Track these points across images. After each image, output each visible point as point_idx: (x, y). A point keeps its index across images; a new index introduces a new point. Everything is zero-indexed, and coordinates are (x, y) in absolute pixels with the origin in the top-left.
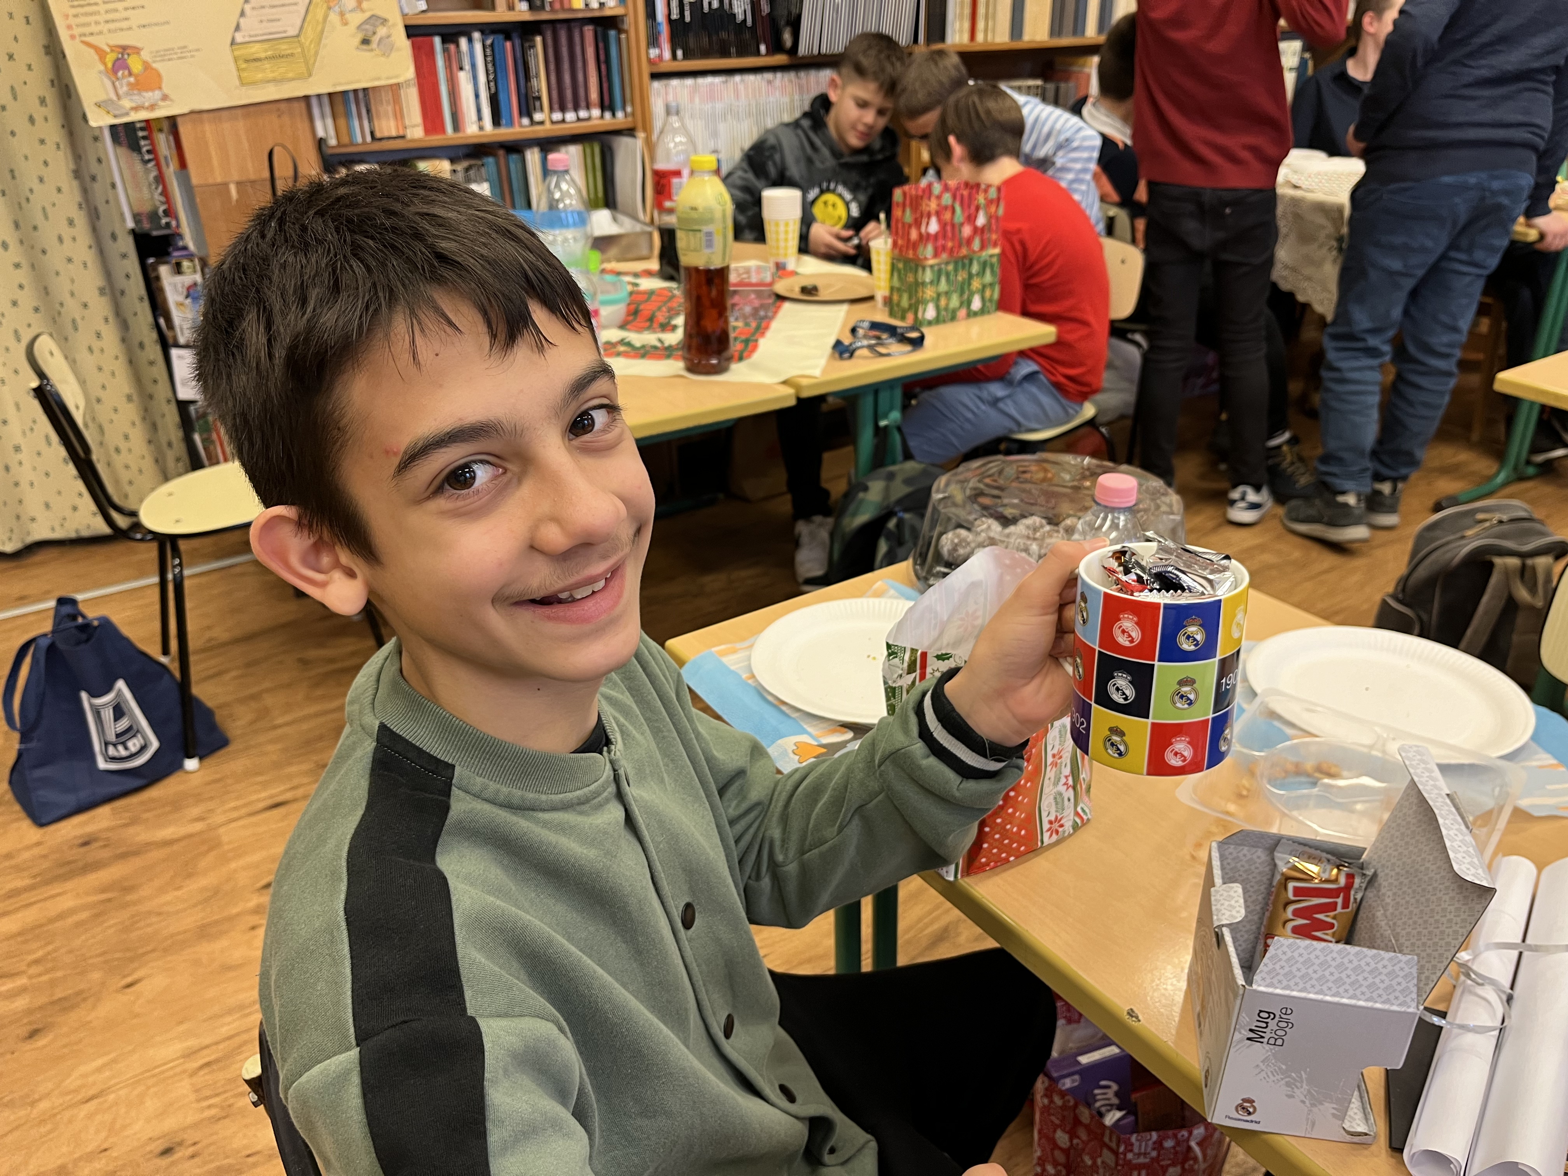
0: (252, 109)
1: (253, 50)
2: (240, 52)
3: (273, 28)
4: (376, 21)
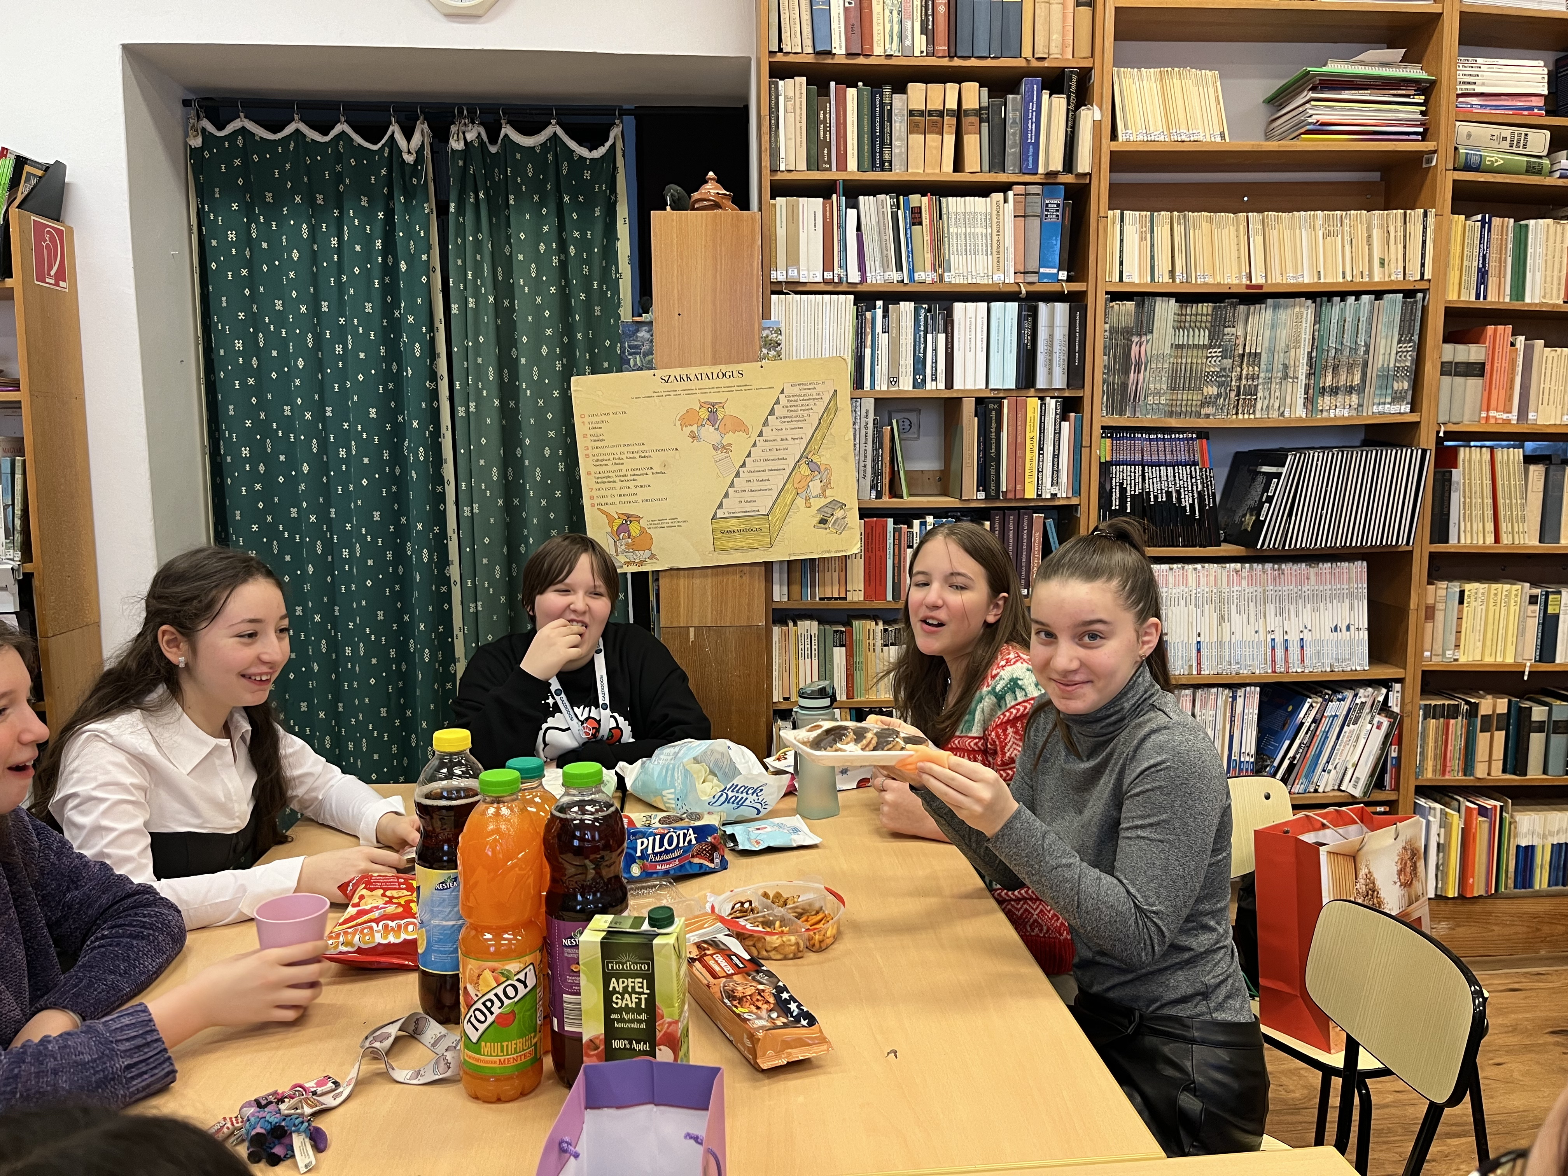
0: (720, 570)
1: (729, 524)
2: (718, 525)
3: (748, 507)
4: (835, 505)
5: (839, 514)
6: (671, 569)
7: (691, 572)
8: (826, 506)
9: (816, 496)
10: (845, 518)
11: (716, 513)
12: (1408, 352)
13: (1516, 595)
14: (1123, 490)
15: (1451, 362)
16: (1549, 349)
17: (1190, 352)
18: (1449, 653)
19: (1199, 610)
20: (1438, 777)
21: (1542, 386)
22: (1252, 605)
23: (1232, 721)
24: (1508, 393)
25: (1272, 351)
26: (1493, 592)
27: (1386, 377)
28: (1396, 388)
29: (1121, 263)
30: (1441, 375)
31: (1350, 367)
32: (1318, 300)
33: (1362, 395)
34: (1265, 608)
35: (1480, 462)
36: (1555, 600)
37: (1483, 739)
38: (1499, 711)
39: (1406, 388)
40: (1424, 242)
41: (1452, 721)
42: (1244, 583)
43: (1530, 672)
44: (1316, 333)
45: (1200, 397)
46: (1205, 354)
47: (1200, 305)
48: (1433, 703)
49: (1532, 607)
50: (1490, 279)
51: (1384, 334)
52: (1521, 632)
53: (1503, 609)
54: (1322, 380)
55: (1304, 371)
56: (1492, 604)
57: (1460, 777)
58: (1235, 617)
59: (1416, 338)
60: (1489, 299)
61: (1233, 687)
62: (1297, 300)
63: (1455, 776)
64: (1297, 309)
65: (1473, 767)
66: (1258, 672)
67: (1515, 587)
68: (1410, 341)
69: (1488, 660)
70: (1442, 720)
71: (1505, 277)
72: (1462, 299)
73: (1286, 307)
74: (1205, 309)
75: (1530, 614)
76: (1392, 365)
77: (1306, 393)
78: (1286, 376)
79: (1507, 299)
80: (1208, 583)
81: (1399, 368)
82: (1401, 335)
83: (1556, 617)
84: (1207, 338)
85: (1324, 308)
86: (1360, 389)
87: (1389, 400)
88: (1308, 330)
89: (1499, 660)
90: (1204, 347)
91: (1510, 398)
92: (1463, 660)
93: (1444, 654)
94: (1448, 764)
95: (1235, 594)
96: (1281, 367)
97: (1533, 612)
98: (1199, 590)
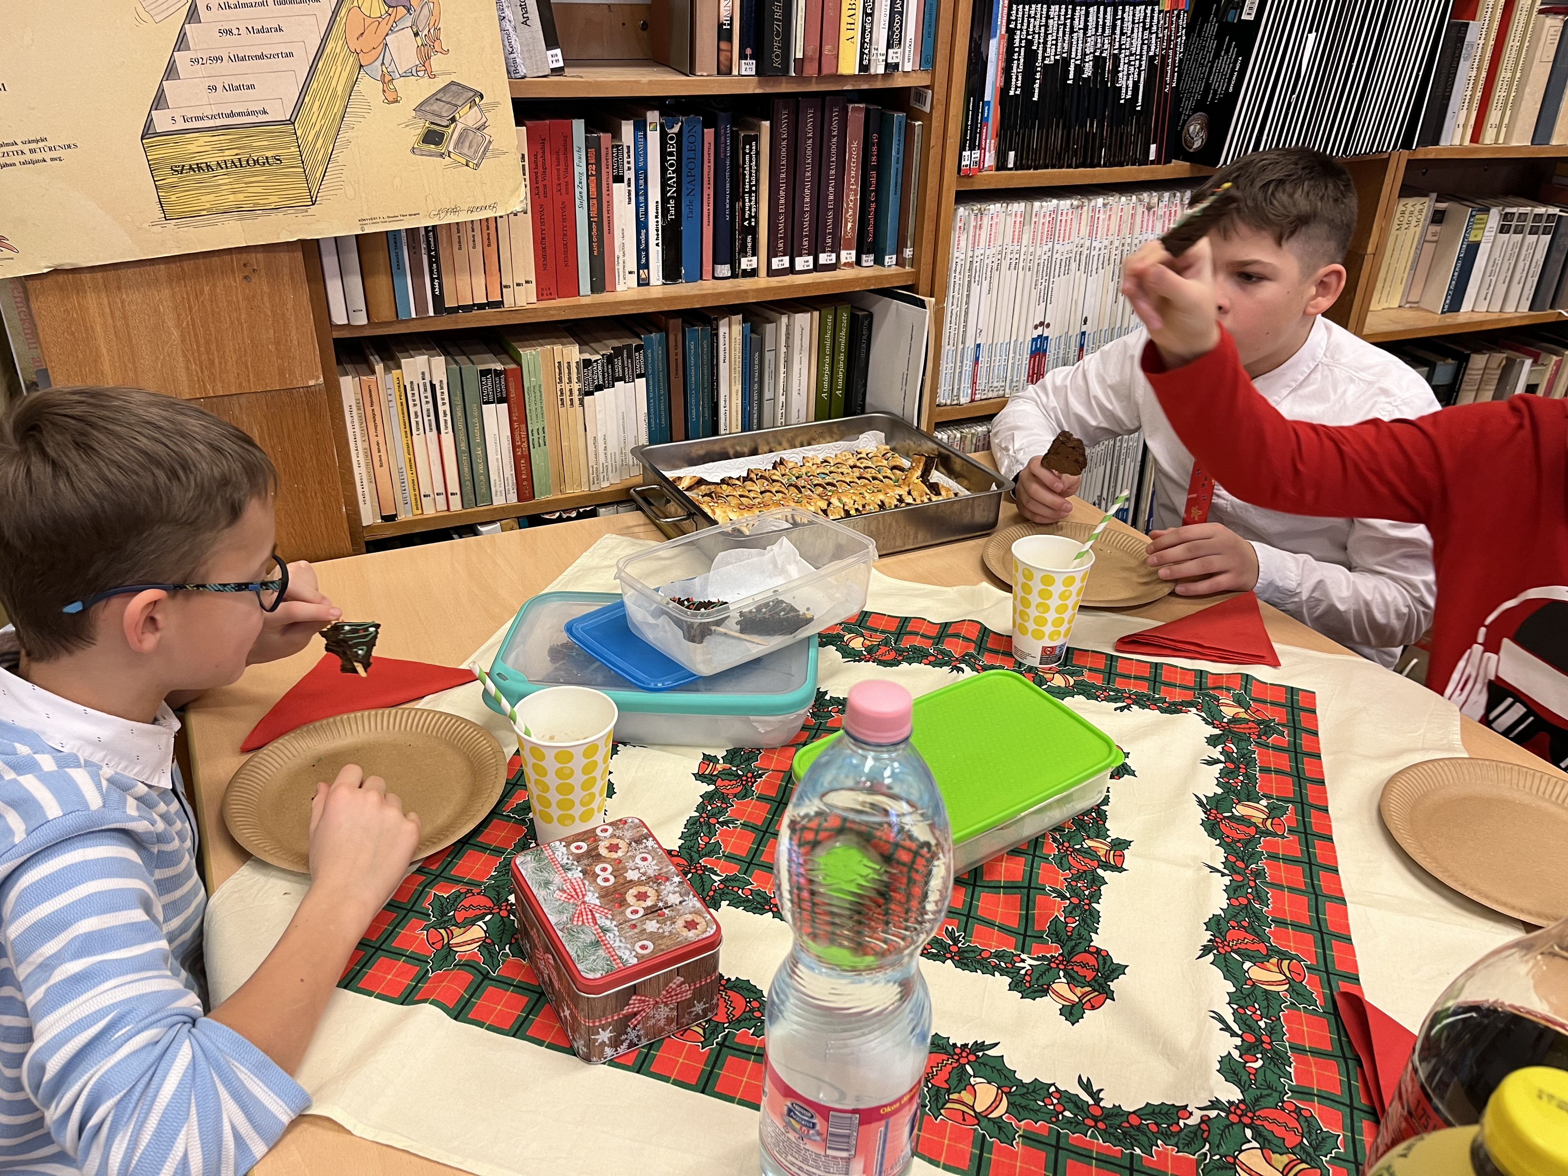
0: (188, 264)
1: (193, 148)
2: (163, 152)
3: (237, 102)
4: (457, 95)
5: (468, 117)
6: (56, 272)
7: (111, 274)
8: (435, 97)
9: (408, 74)
10: (483, 127)
11: (149, 122)
13: (1418, 213)
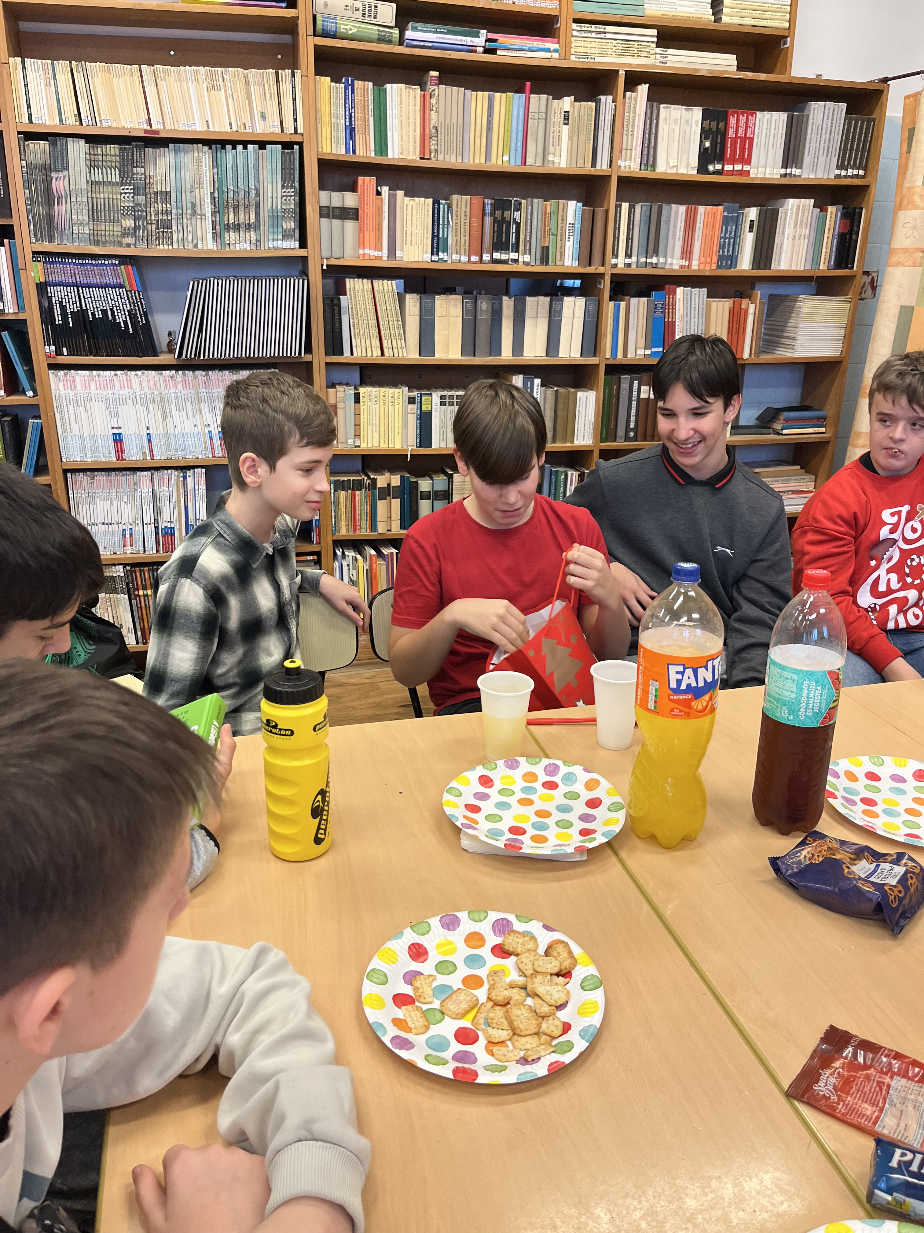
12: (291, 196)
13: (398, 397)
14: (63, 308)
15: (329, 207)
16: (409, 198)
17: (106, 188)
18: (350, 441)
19: (145, 408)
20: (350, 533)
21: (405, 229)
22: (189, 404)
23: (185, 496)
24: (377, 235)
25: (179, 190)
26: (382, 394)
27: (276, 218)
28: (284, 227)
29: (29, 106)
30: (321, 217)
31: (247, 207)
32: (214, 146)
33: (258, 232)
34: (200, 407)
35: (363, 291)
36: (427, 400)
37: (381, 505)
38: (393, 484)
39: (293, 227)
40: (294, 100)
41: (358, 493)
42: (180, 386)
43: (411, 455)
44: (216, 176)
45: (119, 229)
46: (118, 190)
47: (108, 146)
48: (341, 479)
49: (411, 406)
50: (357, 136)
51: (270, 180)
52: (405, 425)
53: (390, 407)
54: (226, 218)
55: (210, 209)
56: (382, 404)
57: (368, 533)
58: (175, 413)
59: (297, 184)
60: (357, 153)
61: (184, 468)
62: (195, 145)
63: (364, 533)
64: (196, 154)
65: (376, 526)
66: (200, 457)
67: (397, 391)
68: (292, 187)
69: (383, 446)
70: (349, 491)
71: (369, 135)
72: (334, 152)
73: (186, 152)
74: (113, 150)
75: (409, 411)
76: (279, 207)
77: (214, 228)
78: (194, 213)
79: (373, 154)
80: (149, 387)
81: (285, 210)
82: (283, 181)
83: (430, 413)
84: (118, 176)
85: (219, 154)
86: (256, 227)
87: (280, 237)
88: (208, 173)
89: (391, 446)
90: (116, 184)
91: (379, 239)
92: (363, 446)
93: (346, 442)
94: (358, 524)
95: (173, 395)
96: (189, 204)
97: (412, 409)
98: (142, 392)
